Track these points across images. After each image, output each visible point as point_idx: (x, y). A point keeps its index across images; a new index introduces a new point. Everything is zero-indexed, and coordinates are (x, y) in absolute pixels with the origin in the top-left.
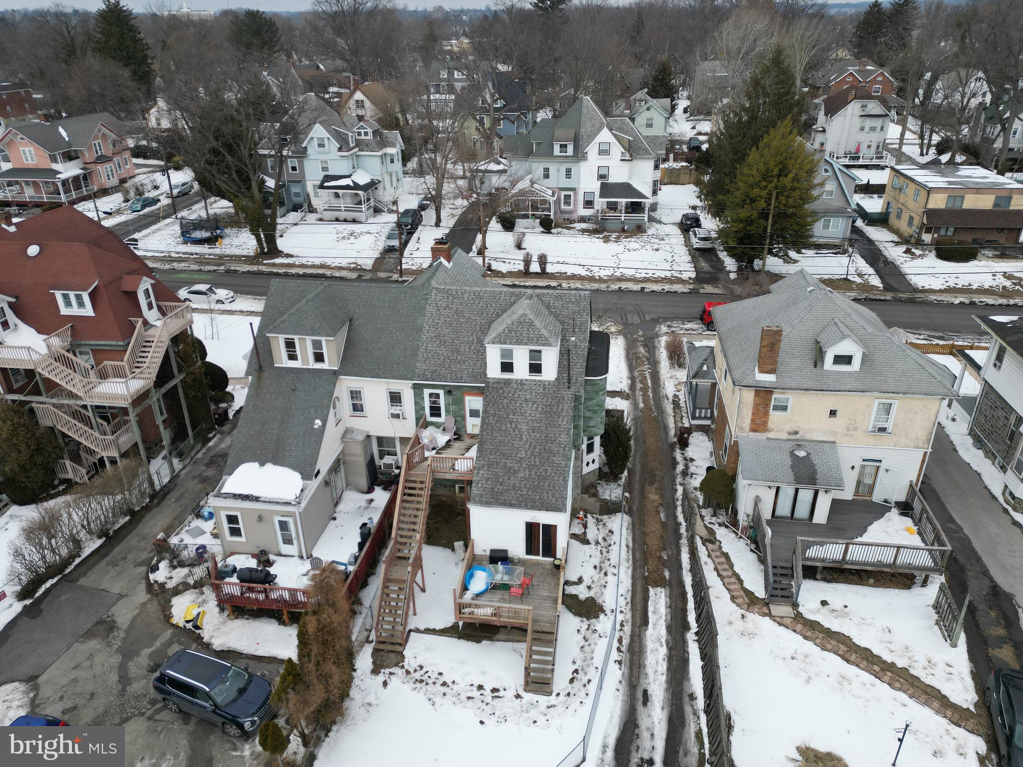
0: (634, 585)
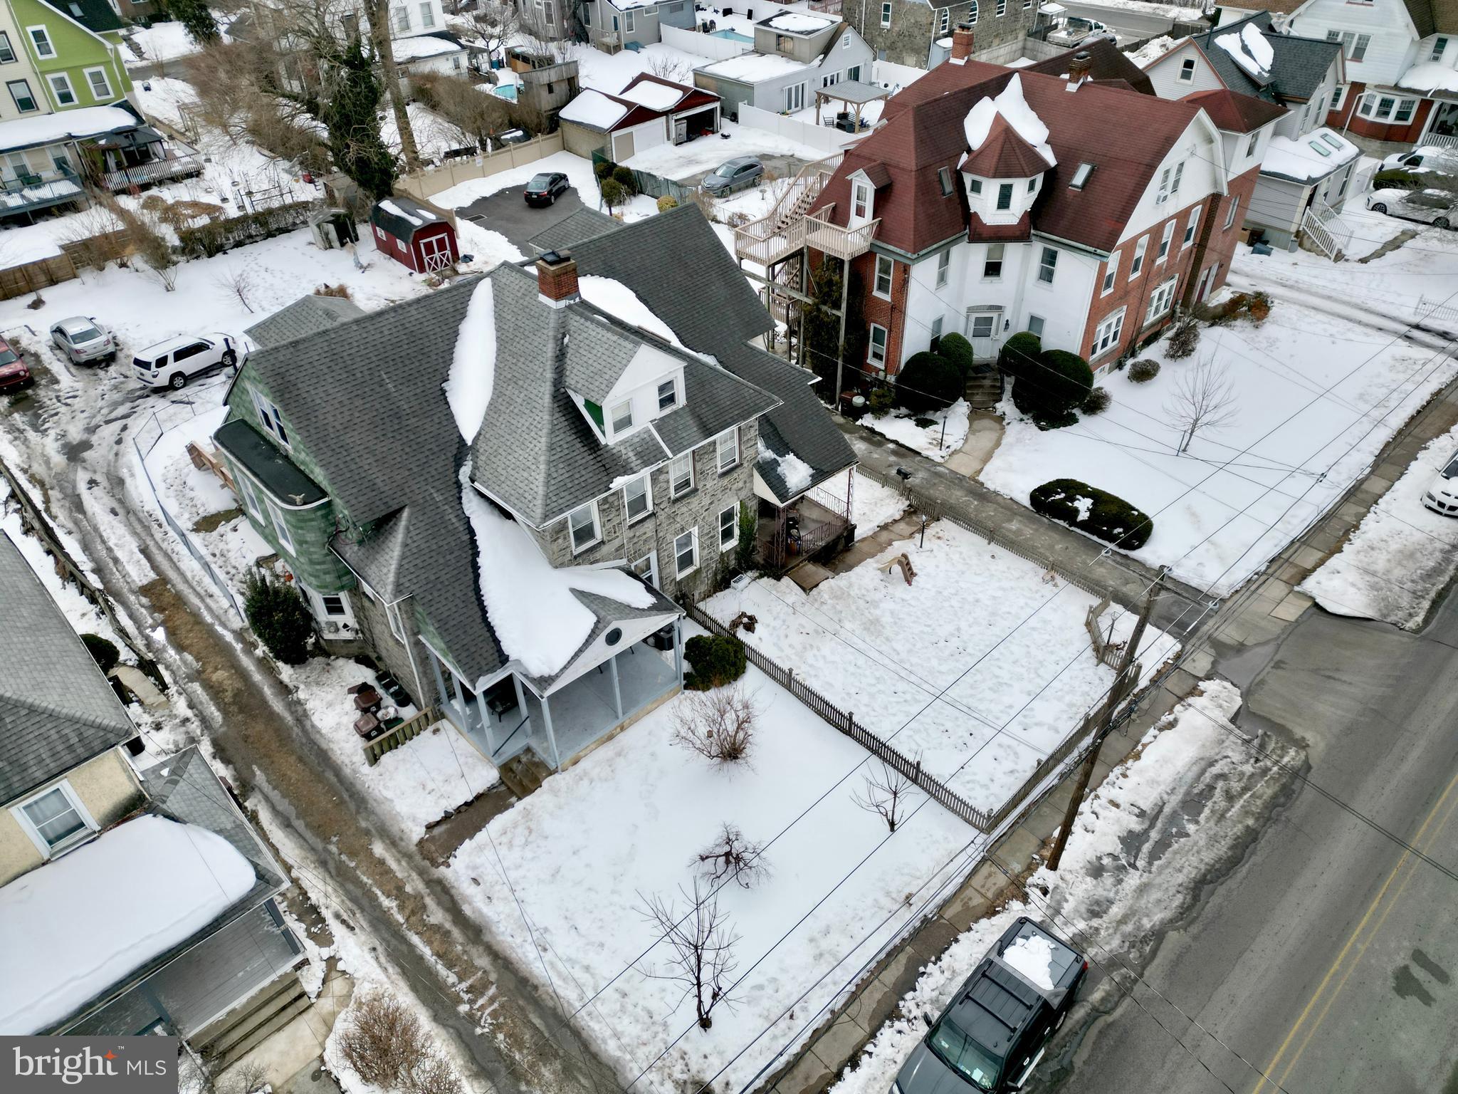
0: (177, 569)
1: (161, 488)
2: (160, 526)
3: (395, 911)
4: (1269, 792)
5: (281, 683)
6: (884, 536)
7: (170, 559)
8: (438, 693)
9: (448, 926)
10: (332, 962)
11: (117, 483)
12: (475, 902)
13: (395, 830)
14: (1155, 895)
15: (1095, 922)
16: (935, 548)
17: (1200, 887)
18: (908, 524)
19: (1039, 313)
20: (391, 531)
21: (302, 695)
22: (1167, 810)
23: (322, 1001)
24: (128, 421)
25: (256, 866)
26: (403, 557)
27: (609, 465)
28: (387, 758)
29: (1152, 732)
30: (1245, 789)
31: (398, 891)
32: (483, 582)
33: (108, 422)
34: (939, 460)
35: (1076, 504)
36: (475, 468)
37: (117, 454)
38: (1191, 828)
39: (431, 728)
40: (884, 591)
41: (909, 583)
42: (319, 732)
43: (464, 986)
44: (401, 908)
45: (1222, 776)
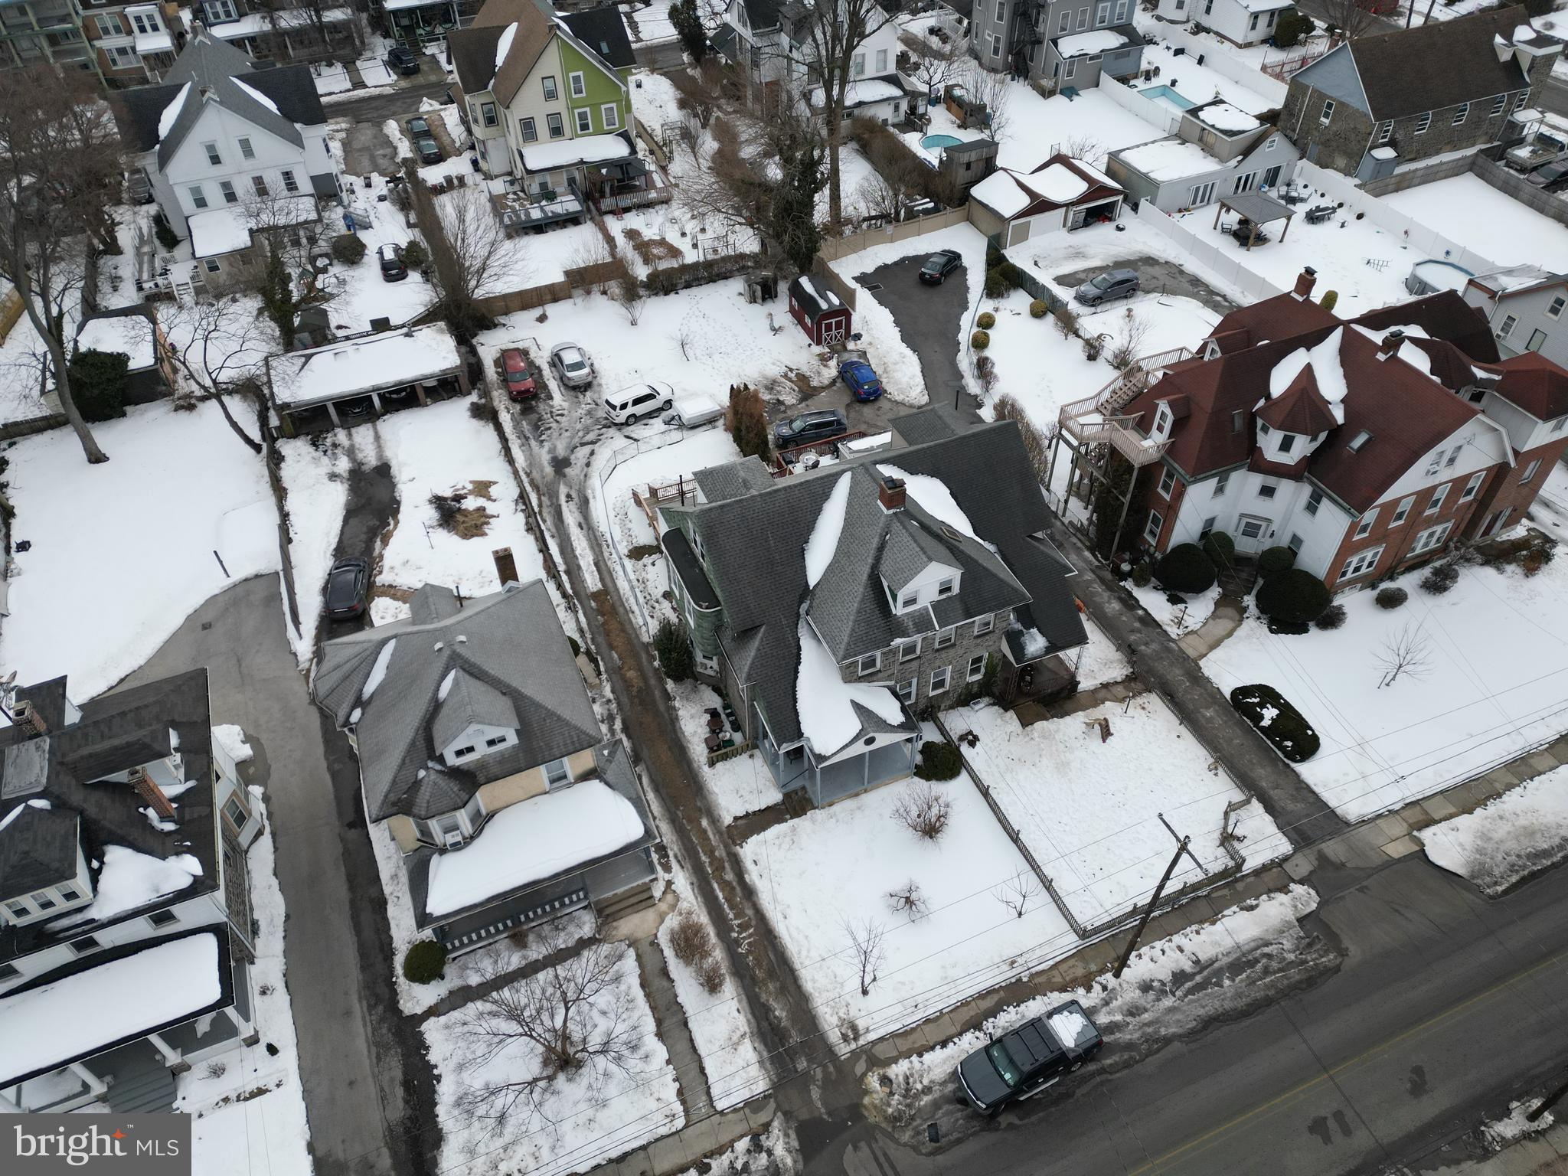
0: (615, 585)
1: (612, 514)
2: (608, 546)
3: (707, 864)
4: (1298, 977)
5: (666, 690)
6: (1103, 693)
7: (612, 576)
8: (757, 734)
9: (734, 884)
10: (669, 883)
11: (584, 504)
12: (753, 876)
13: (716, 813)
14: (1178, 1016)
15: (1129, 1019)
16: (1136, 716)
17: (1209, 1023)
18: (1125, 688)
19: (1301, 534)
20: (752, 637)
21: (677, 704)
22: (1216, 965)
23: (661, 904)
24: (596, 447)
25: (645, 825)
26: (756, 657)
27: (894, 627)
28: (719, 765)
29: (1235, 908)
30: (1280, 970)
31: (711, 853)
32: (798, 681)
33: (583, 444)
34: (1174, 636)
35: (1264, 711)
36: (811, 606)
37: (586, 476)
38: (1227, 983)
39: (749, 753)
40: (1082, 741)
41: (1104, 741)
42: (683, 733)
43: (737, 922)
44: (711, 864)
45: (1269, 956)
